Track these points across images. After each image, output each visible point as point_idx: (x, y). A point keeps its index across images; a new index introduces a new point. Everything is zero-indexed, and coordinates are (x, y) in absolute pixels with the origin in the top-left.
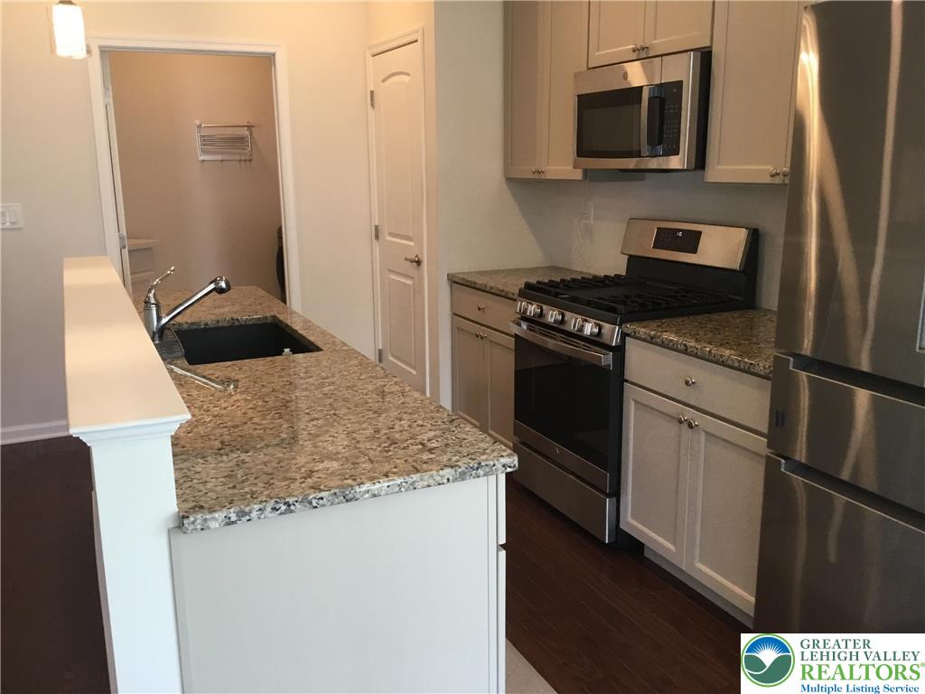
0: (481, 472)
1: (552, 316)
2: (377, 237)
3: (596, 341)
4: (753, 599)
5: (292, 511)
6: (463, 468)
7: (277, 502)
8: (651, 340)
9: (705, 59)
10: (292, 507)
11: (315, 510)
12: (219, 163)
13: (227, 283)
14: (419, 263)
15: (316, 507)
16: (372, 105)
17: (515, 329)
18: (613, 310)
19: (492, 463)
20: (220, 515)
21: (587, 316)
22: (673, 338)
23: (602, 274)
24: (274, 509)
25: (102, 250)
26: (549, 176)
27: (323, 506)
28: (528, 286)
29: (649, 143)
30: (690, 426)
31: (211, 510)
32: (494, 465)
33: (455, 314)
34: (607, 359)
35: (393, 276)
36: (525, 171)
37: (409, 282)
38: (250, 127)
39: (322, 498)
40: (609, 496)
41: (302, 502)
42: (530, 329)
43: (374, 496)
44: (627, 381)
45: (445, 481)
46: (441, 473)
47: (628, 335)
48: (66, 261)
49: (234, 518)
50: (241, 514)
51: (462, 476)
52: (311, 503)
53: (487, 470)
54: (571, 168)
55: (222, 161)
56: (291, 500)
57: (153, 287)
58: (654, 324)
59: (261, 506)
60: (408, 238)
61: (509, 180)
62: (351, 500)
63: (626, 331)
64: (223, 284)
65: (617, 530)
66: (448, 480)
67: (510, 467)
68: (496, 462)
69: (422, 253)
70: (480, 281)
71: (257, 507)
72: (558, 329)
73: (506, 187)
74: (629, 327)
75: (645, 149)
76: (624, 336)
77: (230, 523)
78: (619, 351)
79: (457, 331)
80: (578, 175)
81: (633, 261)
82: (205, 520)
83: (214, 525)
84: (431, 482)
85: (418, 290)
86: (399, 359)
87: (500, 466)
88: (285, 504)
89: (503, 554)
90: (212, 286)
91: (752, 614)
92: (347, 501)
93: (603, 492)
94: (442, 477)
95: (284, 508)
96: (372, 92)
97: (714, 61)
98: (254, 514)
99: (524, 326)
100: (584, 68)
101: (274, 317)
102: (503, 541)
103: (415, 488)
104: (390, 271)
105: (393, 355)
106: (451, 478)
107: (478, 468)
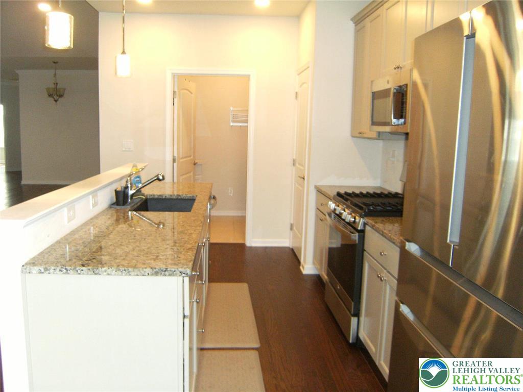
0: (166, 273)
1: (338, 209)
2: (294, 164)
3: (352, 226)
5: (68, 274)
6: (157, 270)
7: (62, 268)
8: (373, 228)
10: (69, 271)
11: (79, 275)
14: (304, 178)
15: (79, 274)
16: (296, 98)
19: (174, 270)
20: (37, 268)
21: (352, 211)
22: (381, 228)
24: (60, 270)
27: (83, 274)
28: (339, 194)
30: (381, 279)
32: (175, 271)
33: (317, 208)
34: (355, 236)
35: (297, 185)
39: (83, 270)
40: (354, 316)
41: (73, 270)
44: (365, 251)
45: (147, 274)
46: (144, 270)
47: (367, 224)
49: (43, 271)
50: (46, 269)
51: (156, 274)
52: (77, 271)
53: (171, 273)
54: (369, 131)
59: (55, 268)
62: (97, 274)
64: (161, 178)
65: (358, 338)
66: (148, 274)
67: (184, 274)
68: (176, 270)
69: (305, 173)
71: (53, 268)
76: (365, 224)
77: (41, 273)
78: (362, 232)
79: (317, 217)
80: (374, 135)
82: (31, 269)
83: (34, 272)
84: (139, 273)
85: (303, 193)
87: (178, 272)
88: (66, 269)
90: (156, 178)
92: (95, 274)
93: (351, 313)
94: (145, 272)
95: (65, 271)
96: (296, 92)
98: (52, 271)
101: (197, 197)
103: (130, 275)
106: (150, 273)
107: (165, 271)
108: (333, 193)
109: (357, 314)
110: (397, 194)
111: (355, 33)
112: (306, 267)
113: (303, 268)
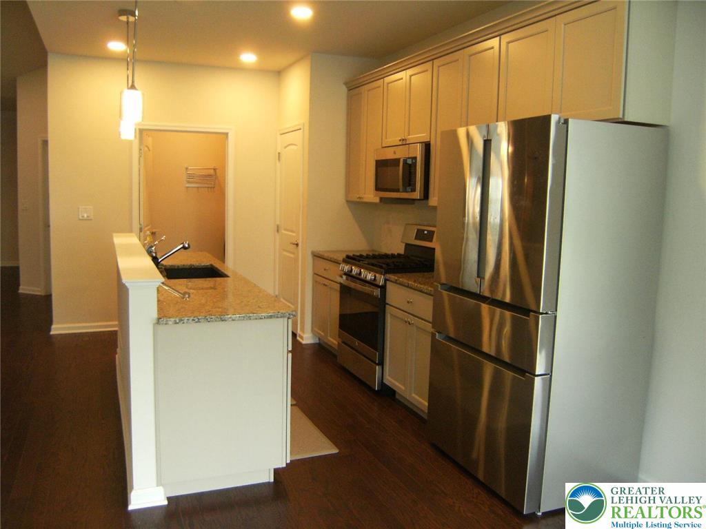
0: (279, 316)
1: (355, 270)
2: (278, 231)
3: (372, 283)
4: (427, 404)
5: (200, 322)
6: (272, 313)
7: (194, 317)
8: (395, 282)
9: (427, 147)
12: (196, 189)
13: (189, 245)
14: (297, 245)
16: (279, 159)
17: (339, 280)
18: (381, 267)
20: (173, 320)
21: (370, 270)
22: (405, 281)
23: (389, 252)
24: (193, 320)
25: (131, 231)
26: (365, 200)
28: (348, 257)
29: (403, 185)
30: (409, 323)
31: (170, 318)
32: (285, 314)
33: (315, 274)
34: (377, 292)
35: (285, 253)
36: (354, 198)
37: (292, 256)
38: (214, 169)
39: (212, 318)
40: (378, 364)
41: (204, 318)
42: (347, 279)
43: (233, 320)
44: (388, 304)
46: (262, 314)
47: (388, 280)
48: (114, 234)
49: (178, 321)
50: (181, 320)
51: (271, 317)
52: (207, 320)
53: (282, 315)
54: (372, 196)
55: (198, 188)
56: (200, 318)
57: (155, 245)
58: (399, 275)
59: (188, 318)
60: (292, 231)
61: (347, 201)
63: (387, 278)
64: (187, 246)
65: (382, 384)
69: (298, 239)
70: (326, 255)
72: (357, 278)
73: (345, 205)
74: (388, 276)
75: (401, 189)
76: (386, 280)
77: (176, 323)
78: (383, 288)
79: (315, 283)
80: (377, 200)
81: (408, 246)
82: (167, 321)
83: (170, 323)
84: (257, 317)
85: (296, 260)
86: (286, 300)
89: (290, 355)
90: (182, 246)
91: (426, 411)
92: (222, 320)
93: (375, 363)
94: (262, 316)
96: (279, 153)
97: (431, 148)
98: (185, 321)
99: (344, 277)
100: (380, 147)
101: (211, 265)
102: (290, 349)
103: (250, 319)
104: (284, 250)
105: (284, 299)
106: (266, 317)
107: (278, 314)
108: (341, 257)
109: (381, 363)
110: (399, 255)
111: (348, 100)
112: (305, 336)
113: (302, 338)
